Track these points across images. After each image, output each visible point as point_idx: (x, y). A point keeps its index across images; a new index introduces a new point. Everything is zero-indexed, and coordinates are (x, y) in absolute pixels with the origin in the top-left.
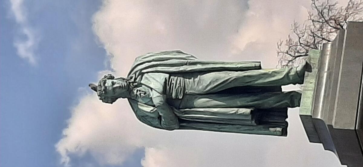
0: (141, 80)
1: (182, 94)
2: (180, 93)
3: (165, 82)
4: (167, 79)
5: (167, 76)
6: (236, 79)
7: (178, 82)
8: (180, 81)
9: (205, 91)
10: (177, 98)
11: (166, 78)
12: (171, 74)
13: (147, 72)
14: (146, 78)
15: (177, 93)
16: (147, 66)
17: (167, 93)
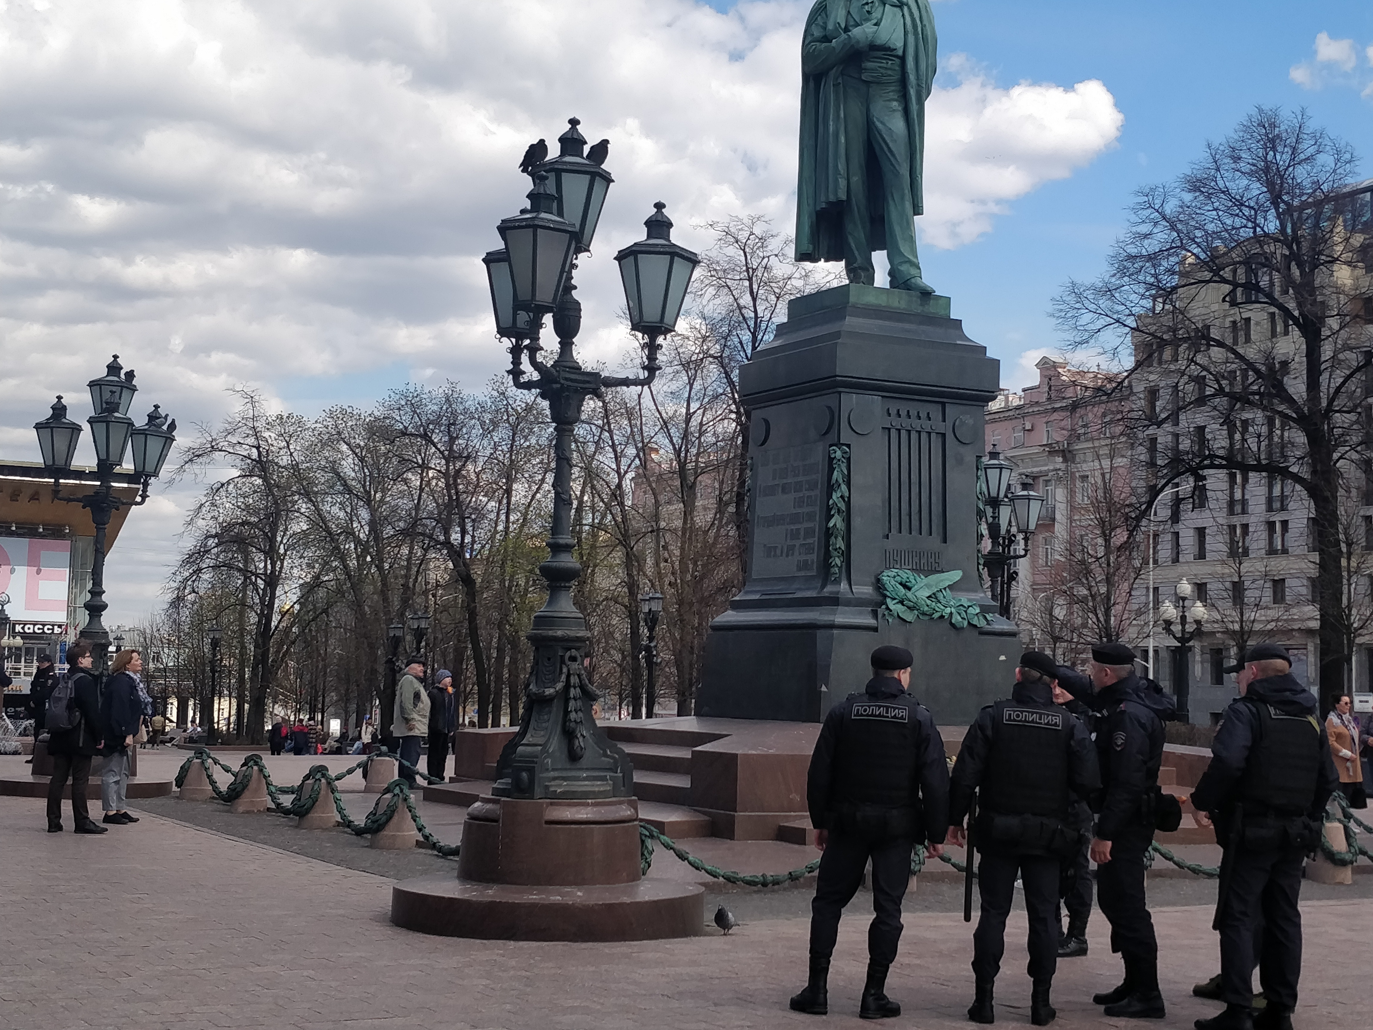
0: (892, 6)
1: (870, 79)
2: (872, 77)
3: (889, 49)
4: (894, 53)
5: (900, 53)
6: (897, 174)
7: (890, 72)
8: (890, 76)
9: (875, 120)
10: (861, 70)
11: (895, 49)
12: (903, 59)
13: (903, 15)
14: (895, 15)
15: (873, 70)
16: (915, 16)
17: (871, 53)
